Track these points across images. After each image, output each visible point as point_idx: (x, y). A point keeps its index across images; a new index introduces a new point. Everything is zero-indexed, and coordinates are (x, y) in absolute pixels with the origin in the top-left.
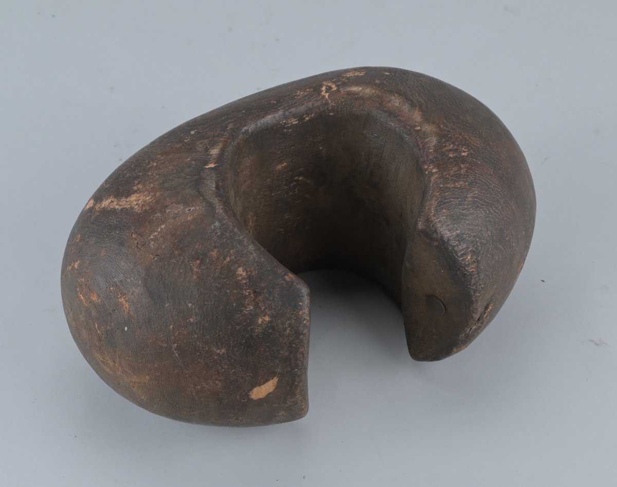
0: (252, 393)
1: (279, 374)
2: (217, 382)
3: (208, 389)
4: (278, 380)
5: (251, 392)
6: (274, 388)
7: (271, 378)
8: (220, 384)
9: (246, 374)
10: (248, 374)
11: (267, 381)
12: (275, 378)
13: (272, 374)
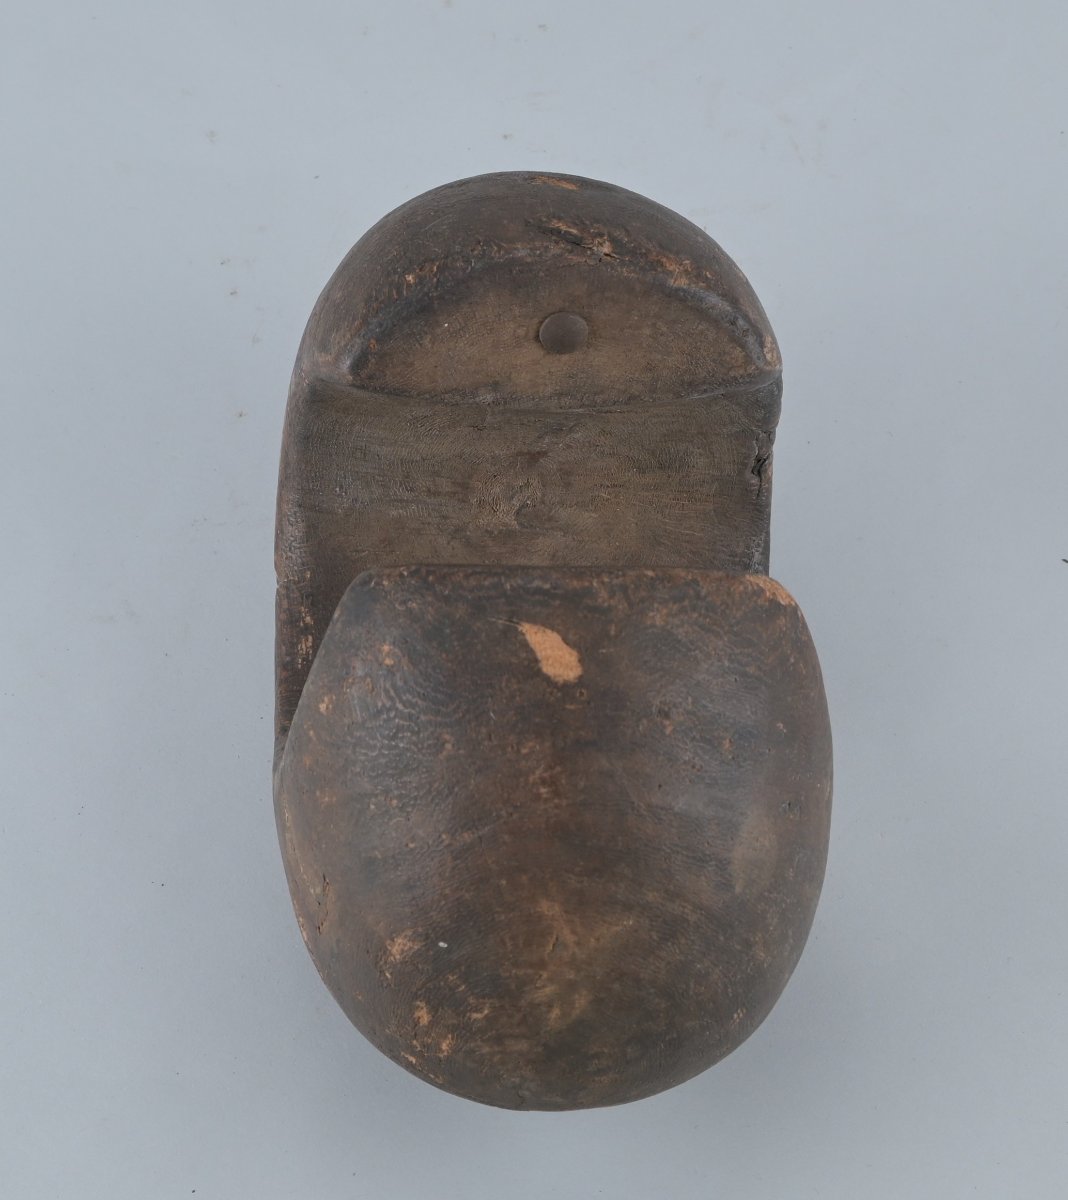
0: (560, 676)
1: (511, 622)
2: (524, 751)
3: (545, 771)
4: (528, 621)
5: (557, 679)
6: (549, 632)
7: (520, 637)
8: (531, 744)
9: (501, 689)
10: (504, 684)
11: (525, 645)
12: (520, 628)
13: (511, 635)
